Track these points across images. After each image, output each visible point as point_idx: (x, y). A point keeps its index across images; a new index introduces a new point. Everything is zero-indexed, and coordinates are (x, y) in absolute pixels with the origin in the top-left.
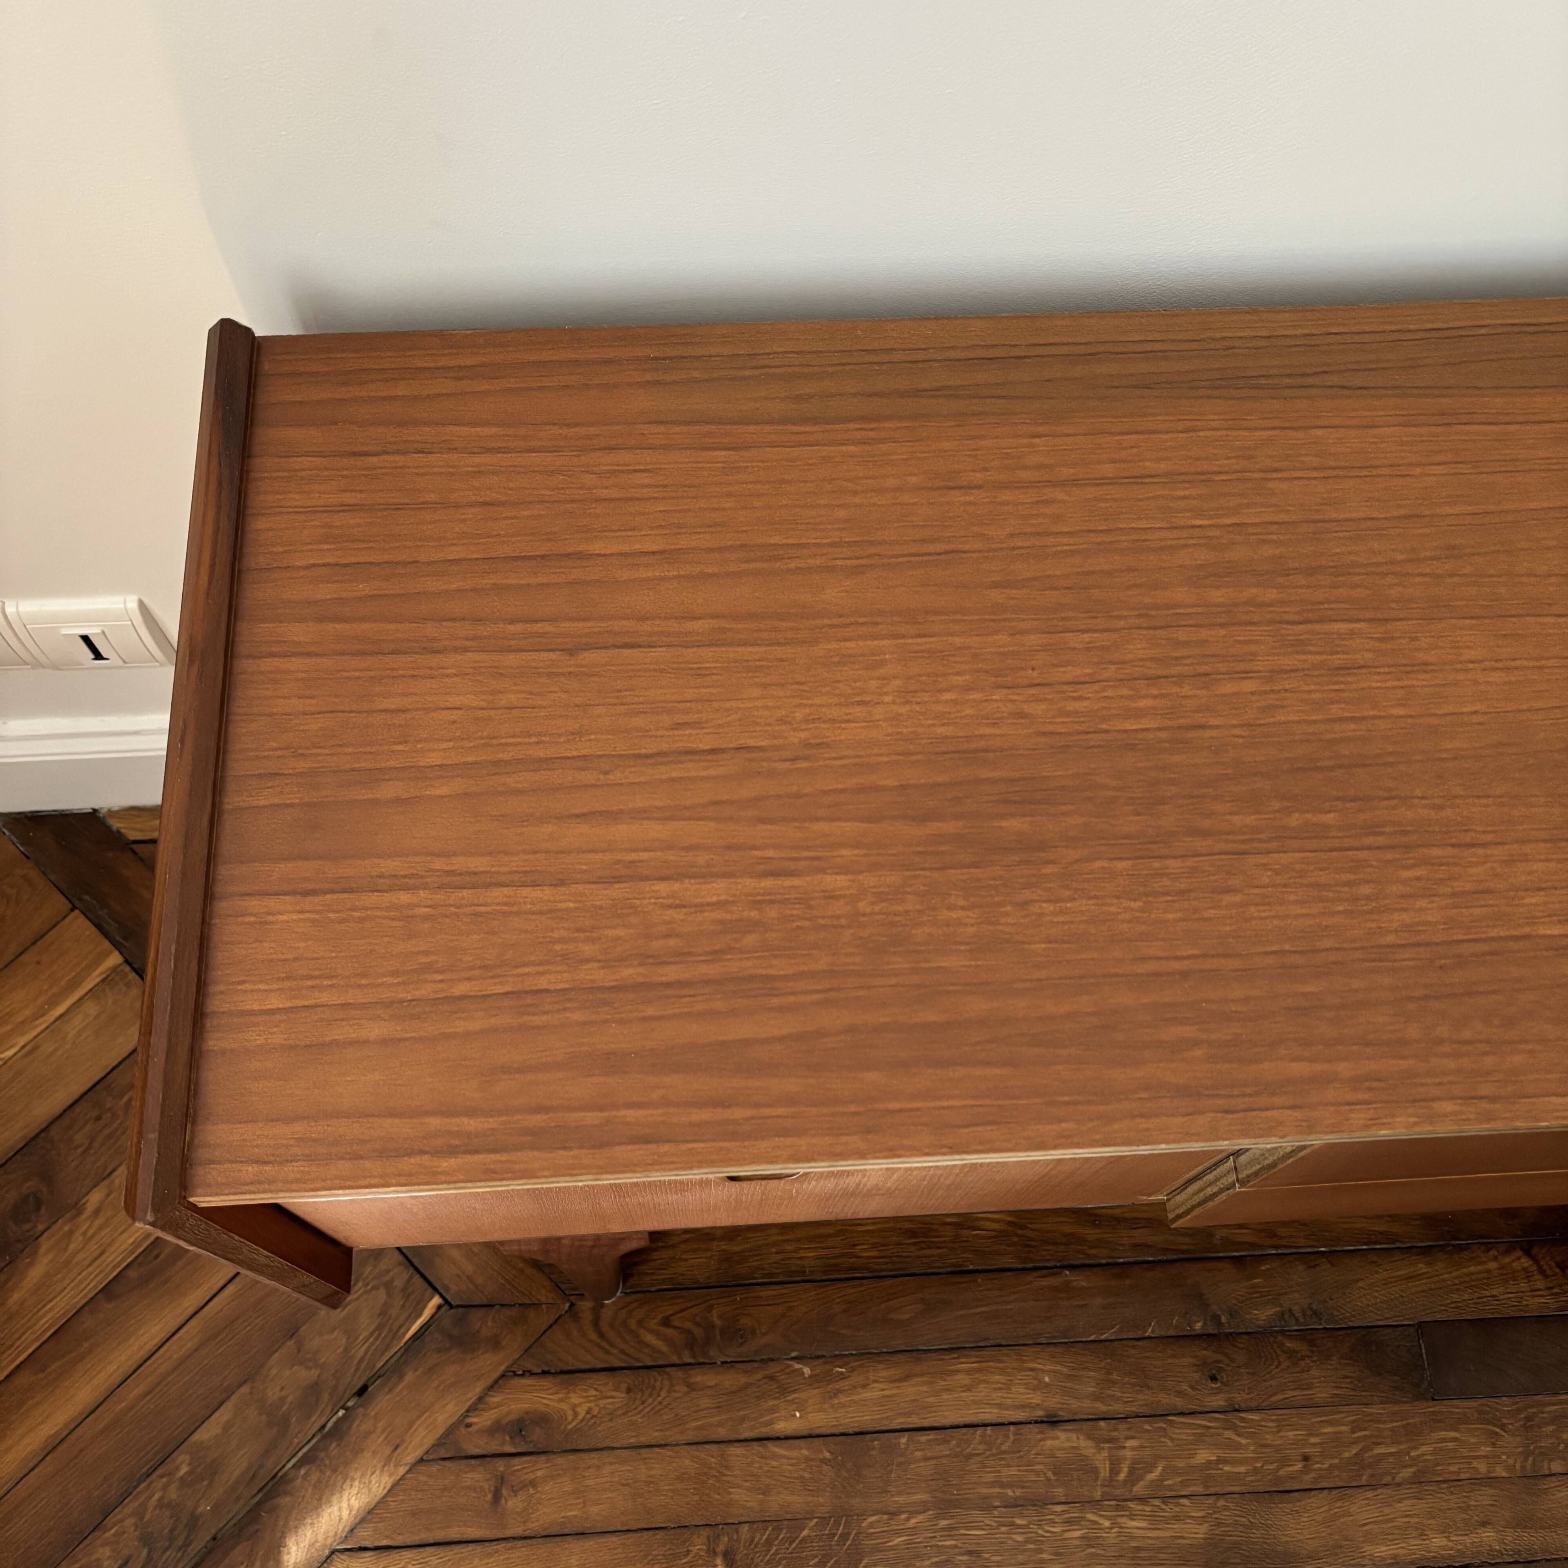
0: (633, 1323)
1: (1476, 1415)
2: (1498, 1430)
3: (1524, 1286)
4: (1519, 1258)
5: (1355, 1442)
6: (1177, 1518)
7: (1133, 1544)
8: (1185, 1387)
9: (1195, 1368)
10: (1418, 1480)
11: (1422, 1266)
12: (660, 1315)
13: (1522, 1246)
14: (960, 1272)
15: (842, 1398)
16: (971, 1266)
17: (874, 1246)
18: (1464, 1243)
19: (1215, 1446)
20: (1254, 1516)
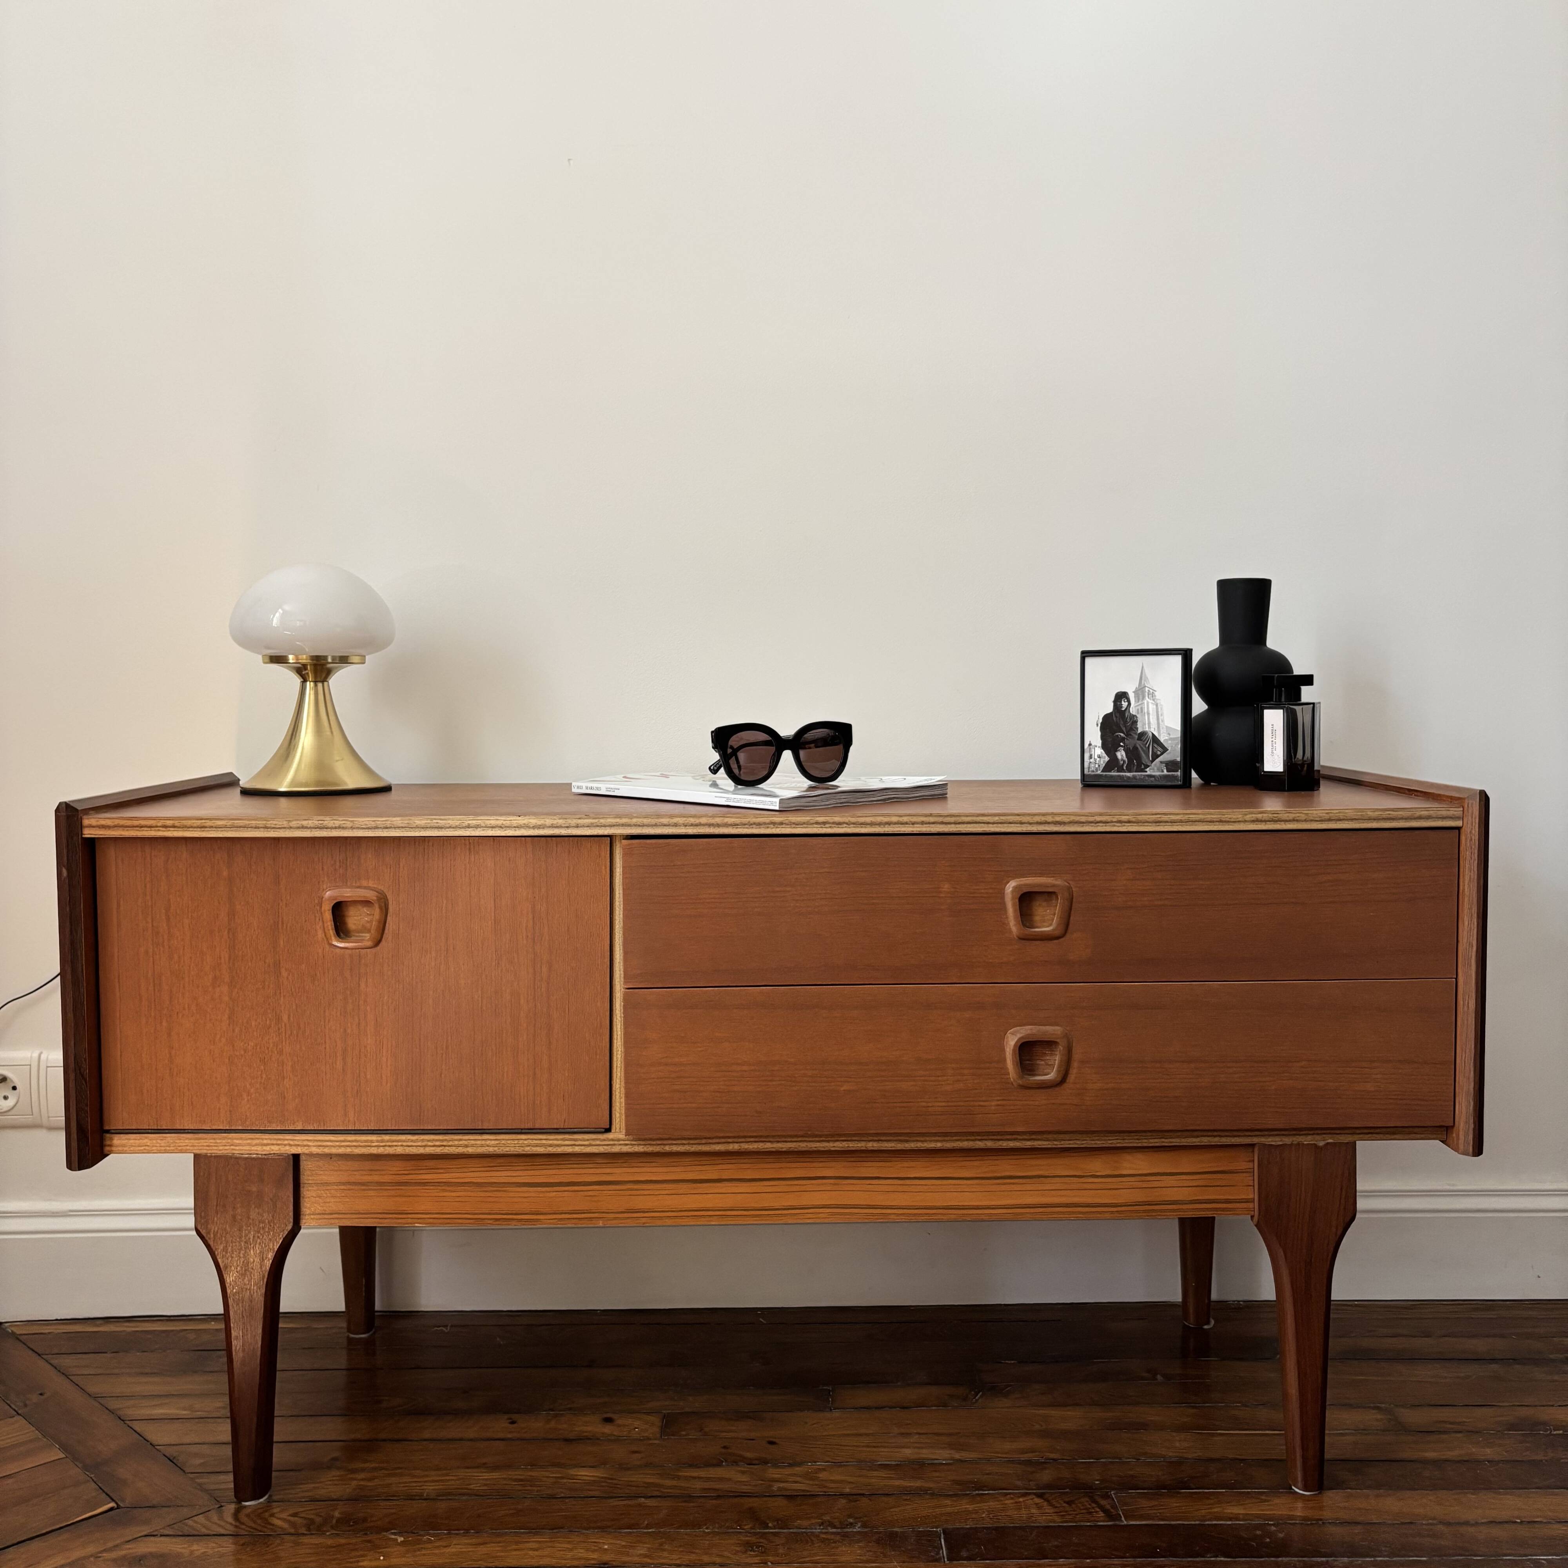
0: (266, 1514)
3: (1034, 1511)
4: (1032, 1499)
8: (726, 1553)
9: (737, 1545)
11: (948, 1502)
12: (291, 1512)
13: (1035, 1494)
14: (552, 1497)
15: (423, 1552)
16: (563, 1495)
17: (485, 1485)
18: (986, 1492)
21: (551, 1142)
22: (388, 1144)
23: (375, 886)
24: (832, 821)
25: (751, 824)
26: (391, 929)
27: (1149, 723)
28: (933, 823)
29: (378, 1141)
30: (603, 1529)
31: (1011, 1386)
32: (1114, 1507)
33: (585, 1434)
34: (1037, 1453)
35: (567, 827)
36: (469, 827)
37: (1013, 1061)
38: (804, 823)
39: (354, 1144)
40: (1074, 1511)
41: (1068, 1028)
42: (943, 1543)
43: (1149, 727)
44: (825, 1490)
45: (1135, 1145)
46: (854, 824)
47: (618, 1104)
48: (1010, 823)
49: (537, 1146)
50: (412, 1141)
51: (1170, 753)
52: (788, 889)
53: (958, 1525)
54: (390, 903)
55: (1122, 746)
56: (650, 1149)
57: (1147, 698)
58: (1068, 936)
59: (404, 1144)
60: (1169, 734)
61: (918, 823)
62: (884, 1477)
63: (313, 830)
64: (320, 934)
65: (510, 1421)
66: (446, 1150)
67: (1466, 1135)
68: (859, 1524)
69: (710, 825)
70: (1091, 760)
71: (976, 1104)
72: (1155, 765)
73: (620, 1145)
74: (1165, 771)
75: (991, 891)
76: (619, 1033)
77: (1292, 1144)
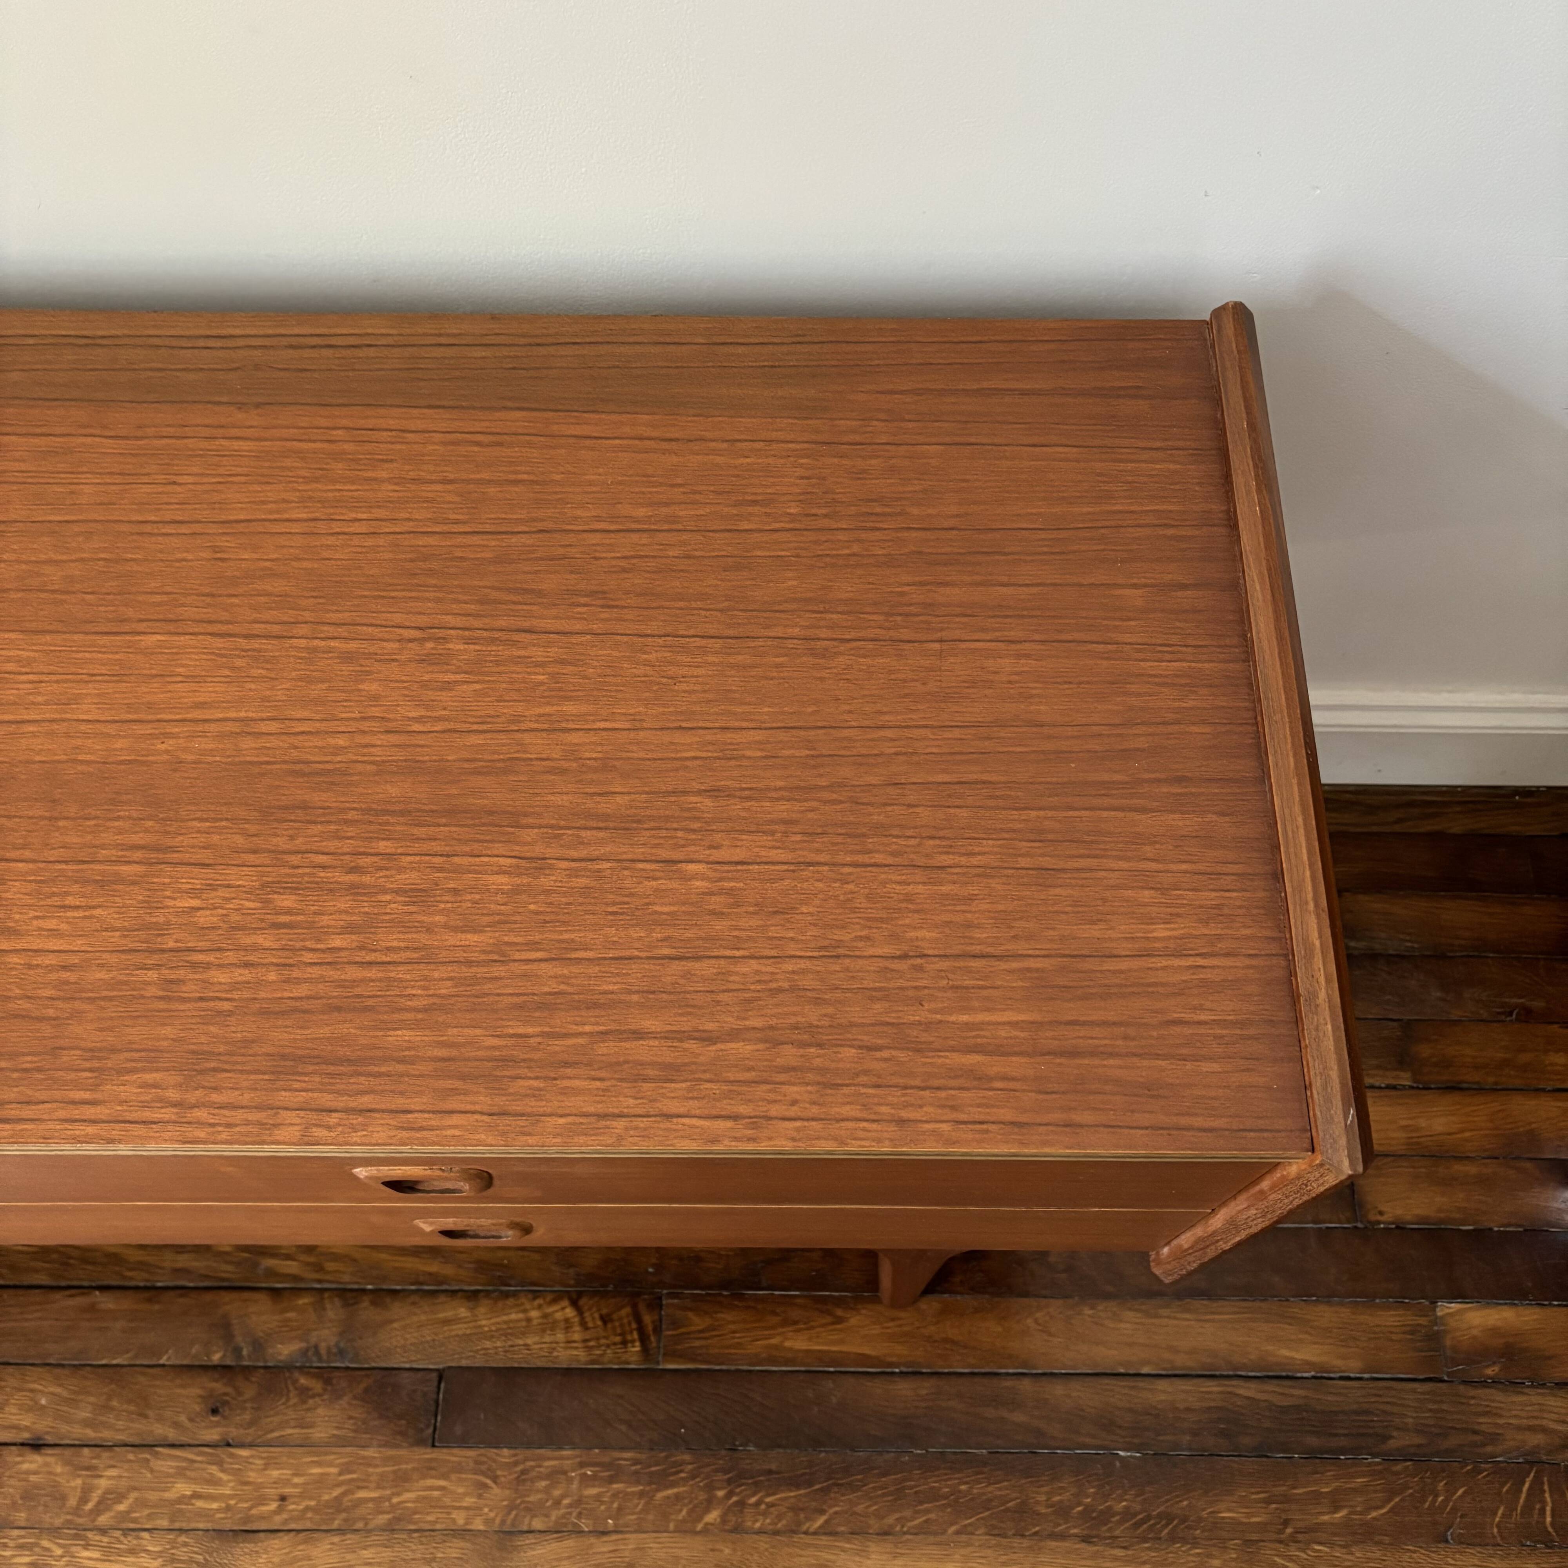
1: (472, 1464)
2: (489, 1482)
3: (560, 1336)
4: (563, 1309)
5: (339, 1485)
6: (132, 1552)
8: (183, 1418)
9: (199, 1400)
10: (390, 1528)
11: (465, 1309)
13: (570, 1297)
18: (512, 1289)
19: (194, 1480)
20: (211, 1554)
32: (657, 1329)
40: (606, 1338)
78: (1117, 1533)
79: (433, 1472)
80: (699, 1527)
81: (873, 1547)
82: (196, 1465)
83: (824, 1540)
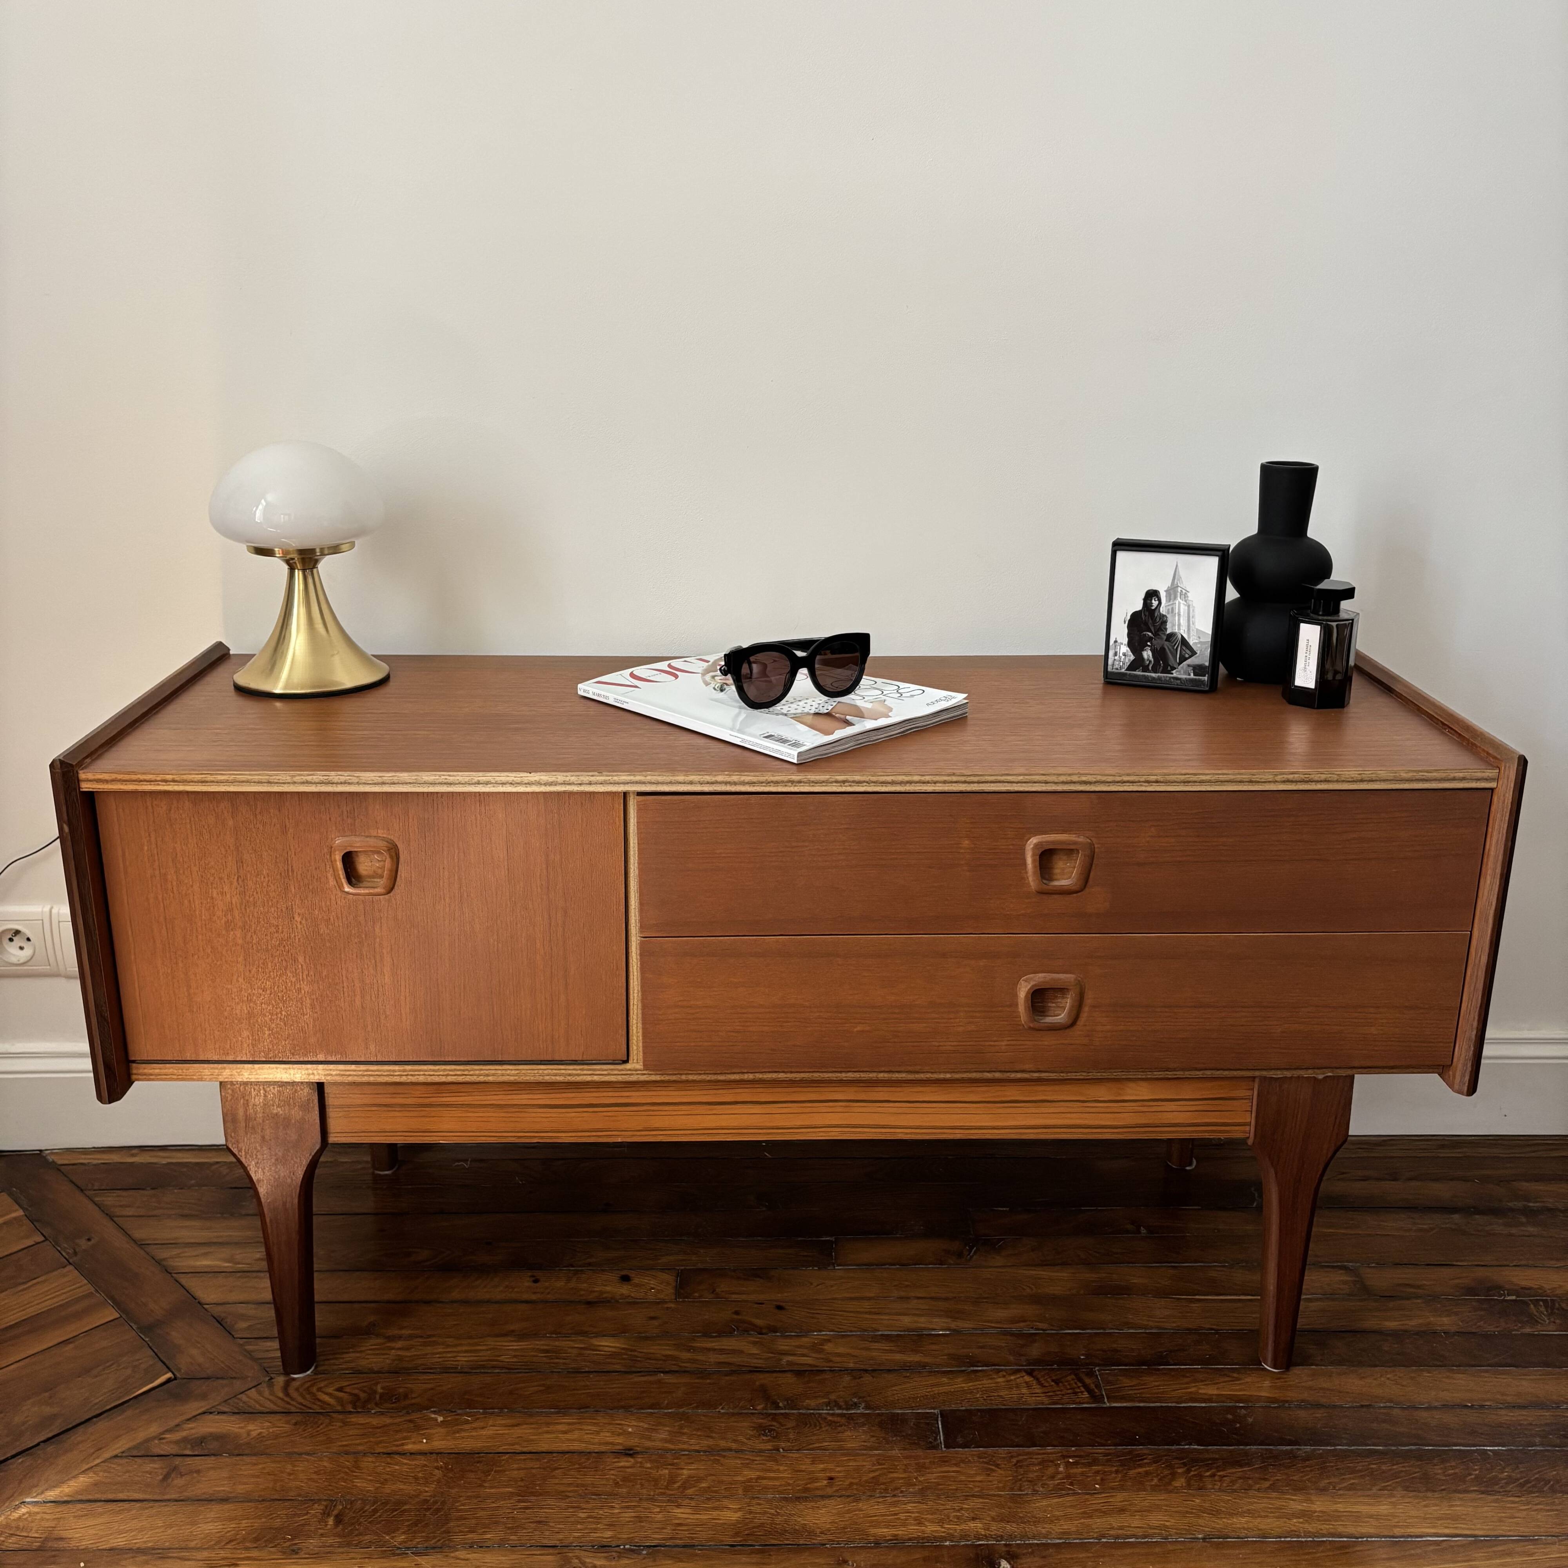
0: (314, 1389)
1: (976, 1458)
2: (993, 1467)
3: (1024, 1391)
4: (1022, 1377)
5: (873, 1471)
6: (715, 1509)
7: (677, 1521)
8: (741, 1437)
9: (751, 1428)
10: (922, 1493)
11: (945, 1380)
12: (337, 1386)
13: (1025, 1371)
14: (577, 1371)
15: (463, 1434)
16: (587, 1369)
17: (515, 1356)
18: (980, 1368)
19: (758, 1470)
20: (781, 1509)
21: (570, 1072)
22: (410, 1073)
23: (385, 836)
24: (852, 780)
25: (769, 783)
26: (403, 878)
27: (1179, 625)
28: (956, 782)
29: (399, 1071)
30: (626, 1408)
31: (1003, 1239)
32: (1098, 1386)
33: (604, 1296)
34: (1028, 1323)
35: (580, 784)
36: (478, 783)
37: (1025, 1007)
38: (823, 782)
39: (377, 1073)
40: (1061, 1391)
41: (1081, 976)
42: (940, 1426)
43: (1179, 629)
44: (831, 1364)
45: (1140, 1077)
46: (874, 782)
47: (635, 1038)
48: (1035, 782)
49: (556, 1075)
50: (434, 1071)
51: (1199, 656)
52: (807, 844)
53: (954, 1407)
54: (401, 853)
55: (1149, 646)
56: (667, 1078)
57: (1179, 598)
58: (1087, 890)
59: (426, 1073)
60: (1199, 638)
61: (940, 782)
62: (886, 1350)
63: (319, 785)
64: (332, 882)
65: (534, 1279)
66: (468, 1079)
67: (1463, 1076)
68: (863, 1405)
69: (726, 783)
70: (1116, 658)
71: (987, 1043)
72: (1182, 667)
73: (638, 1074)
74: (1192, 674)
75: (1011, 847)
76: (635, 973)
77: (1291, 1078)
78: (1508, 1489)
79: (947, 1464)
80: (1170, 1488)
81: (1313, 1498)
82: (756, 1462)
83: (1274, 1495)
